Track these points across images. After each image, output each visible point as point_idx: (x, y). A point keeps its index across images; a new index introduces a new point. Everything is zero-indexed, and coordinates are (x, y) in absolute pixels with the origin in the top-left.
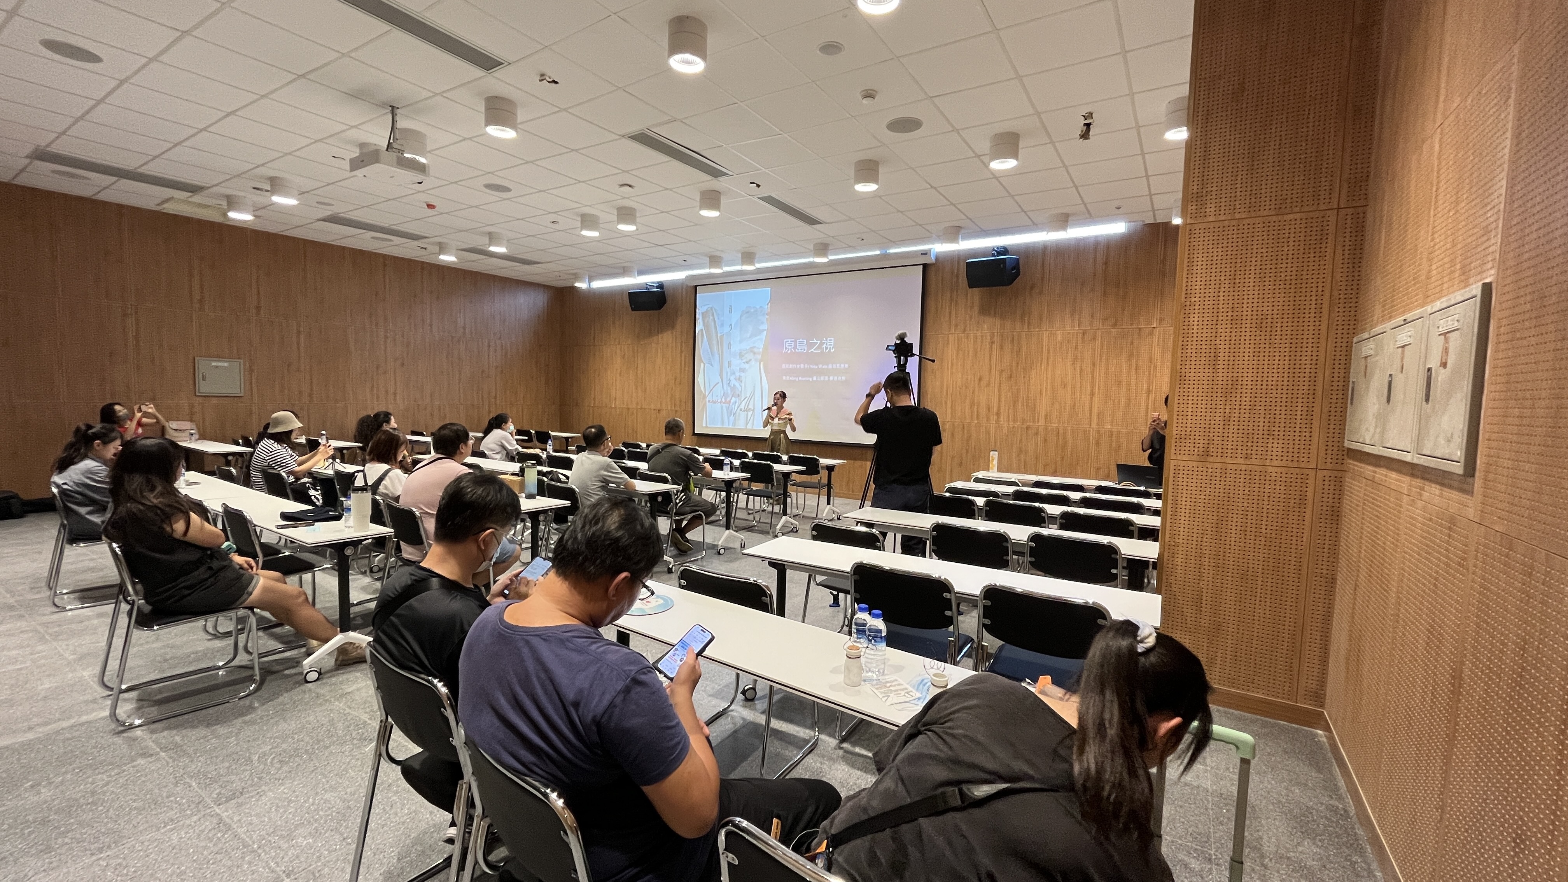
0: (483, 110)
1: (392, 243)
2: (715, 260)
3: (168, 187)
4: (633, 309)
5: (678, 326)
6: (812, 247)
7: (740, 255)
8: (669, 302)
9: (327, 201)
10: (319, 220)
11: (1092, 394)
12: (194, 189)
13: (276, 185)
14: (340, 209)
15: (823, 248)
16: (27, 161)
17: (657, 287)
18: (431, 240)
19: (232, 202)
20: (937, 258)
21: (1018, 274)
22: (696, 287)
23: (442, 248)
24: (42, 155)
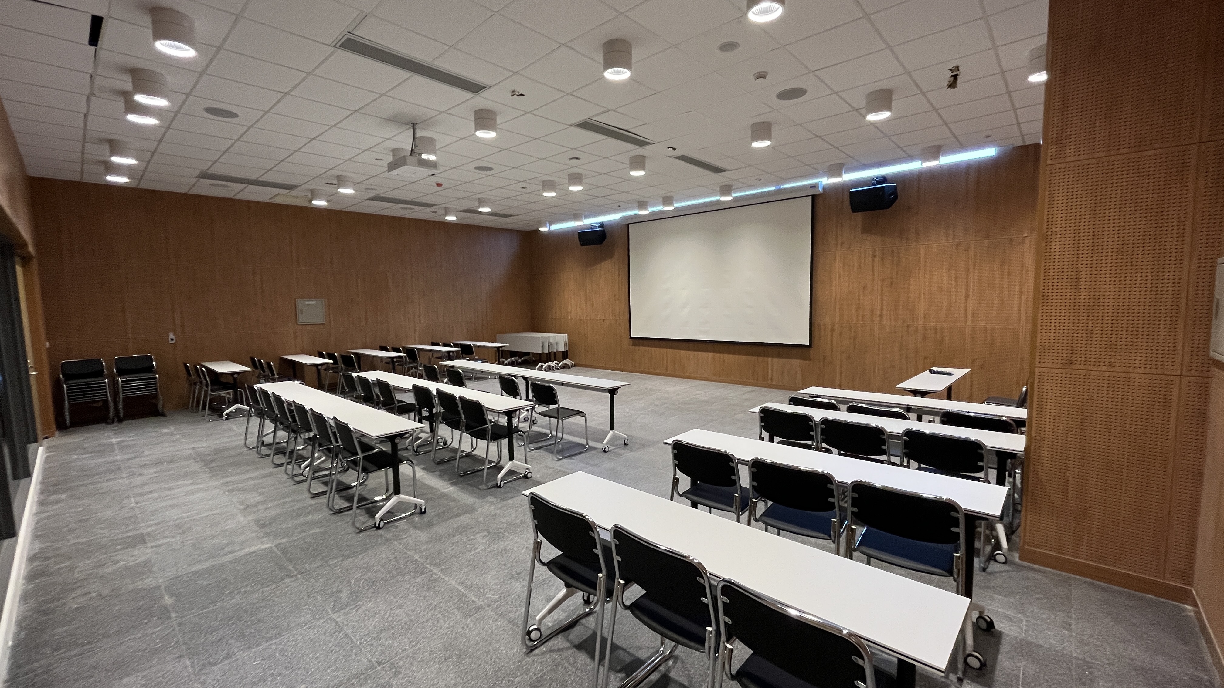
0: (473, 119)
1: (414, 211)
2: (642, 205)
3: (274, 187)
4: (582, 245)
5: (616, 255)
6: (718, 189)
7: (662, 199)
8: (608, 236)
9: (372, 187)
10: (367, 200)
11: (967, 296)
12: (291, 187)
13: (341, 181)
14: (379, 191)
15: (726, 190)
16: (196, 180)
17: (599, 227)
18: (438, 206)
19: (314, 194)
20: (824, 189)
21: (896, 198)
22: (629, 224)
23: (447, 212)
24: (204, 175)
